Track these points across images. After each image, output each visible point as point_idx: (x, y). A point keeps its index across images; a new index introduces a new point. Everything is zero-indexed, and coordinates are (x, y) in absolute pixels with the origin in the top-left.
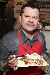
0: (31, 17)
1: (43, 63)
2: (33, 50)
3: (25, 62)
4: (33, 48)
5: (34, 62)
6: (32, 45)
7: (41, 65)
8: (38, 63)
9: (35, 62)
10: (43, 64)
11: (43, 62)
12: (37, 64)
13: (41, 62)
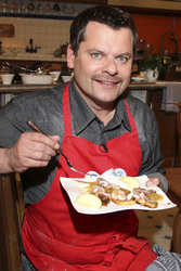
0: (110, 57)
1: (159, 202)
2: (109, 158)
3: (101, 197)
4: (112, 152)
5: (130, 197)
6: (107, 141)
7: (153, 206)
8: (143, 201)
9: (134, 199)
10: (157, 204)
11: (160, 197)
12: (138, 203)
13: (152, 198)
